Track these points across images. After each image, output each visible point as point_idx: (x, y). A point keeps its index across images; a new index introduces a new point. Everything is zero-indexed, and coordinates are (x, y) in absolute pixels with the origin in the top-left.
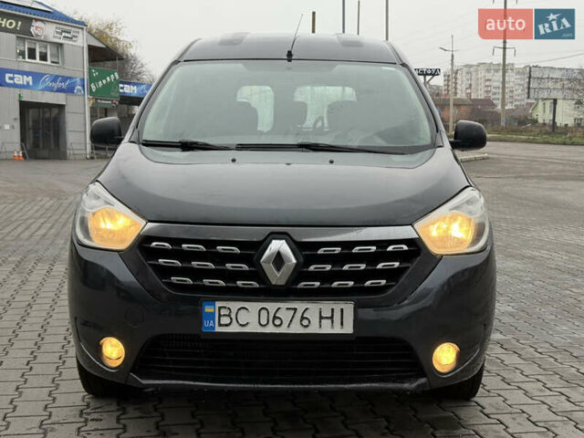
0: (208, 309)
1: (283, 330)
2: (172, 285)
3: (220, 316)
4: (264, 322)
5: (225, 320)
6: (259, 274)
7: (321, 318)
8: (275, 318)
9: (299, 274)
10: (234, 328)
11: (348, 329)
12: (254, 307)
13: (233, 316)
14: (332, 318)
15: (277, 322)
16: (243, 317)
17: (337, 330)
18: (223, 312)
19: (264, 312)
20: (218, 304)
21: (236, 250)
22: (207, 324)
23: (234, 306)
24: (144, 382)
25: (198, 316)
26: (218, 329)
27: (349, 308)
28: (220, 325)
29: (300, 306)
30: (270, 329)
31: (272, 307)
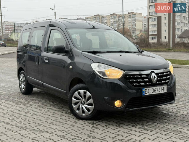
0: (143, 90)
1: (156, 93)
3: (145, 91)
4: (153, 92)
5: (146, 92)
7: (162, 89)
8: (155, 90)
9: (158, 80)
10: (148, 94)
11: (166, 91)
12: (151, 88)
13: (147, 91)
14: (163, 89)
15: (155, 91)
16: (150, 91)
17: (164, 92)
18: (146, 90)
19: (153, 89)
20: (145, 89)
22: (143, 94)
23: (148, 89)
25: (141, 92)
26: (145, 95)
27: (166, 86)
28: (146, 93)
29: (159, 87)
30: (154, 93)
31: (154, 88)
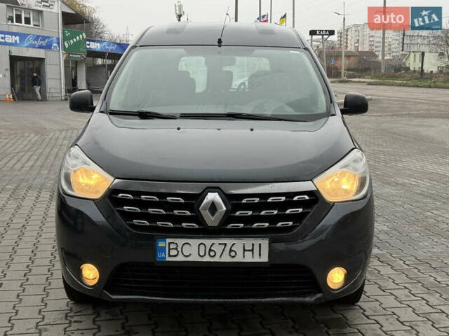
0: (161, 244)
1: (216, 259)
2: (133, 226)
3: (169, 249)
4: (202, 254)
5: (173, 252)
6: (198, 218)
7: (244, 250)
8: (210, 250)
9: (228, 218)
10: (180, 258)
11: (265, 258)
12: (195, 242)
13: (179, 249)
14: (252, 250)
15: (212, 254)
16: (187, 250)
17: (257, 259)
18: (172, 246)
19: (202, 247)
20: (168, 240)
21: (182, 200)
22: (160, 255)
23: (180, 242)
24: (114, 297)
25: (154, 249)
26: (168, 259)
27: (265, 243)
28: (170, 256)
29: (229, 242)
30: (207, 259)
31: (208, 242)
